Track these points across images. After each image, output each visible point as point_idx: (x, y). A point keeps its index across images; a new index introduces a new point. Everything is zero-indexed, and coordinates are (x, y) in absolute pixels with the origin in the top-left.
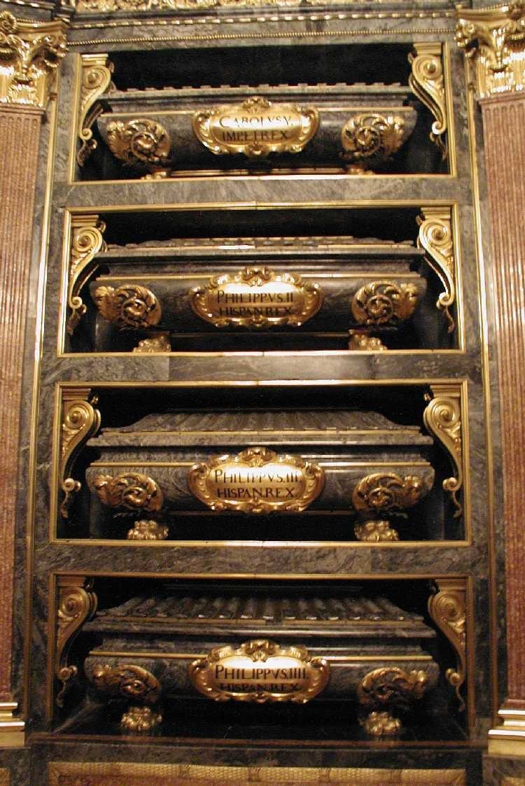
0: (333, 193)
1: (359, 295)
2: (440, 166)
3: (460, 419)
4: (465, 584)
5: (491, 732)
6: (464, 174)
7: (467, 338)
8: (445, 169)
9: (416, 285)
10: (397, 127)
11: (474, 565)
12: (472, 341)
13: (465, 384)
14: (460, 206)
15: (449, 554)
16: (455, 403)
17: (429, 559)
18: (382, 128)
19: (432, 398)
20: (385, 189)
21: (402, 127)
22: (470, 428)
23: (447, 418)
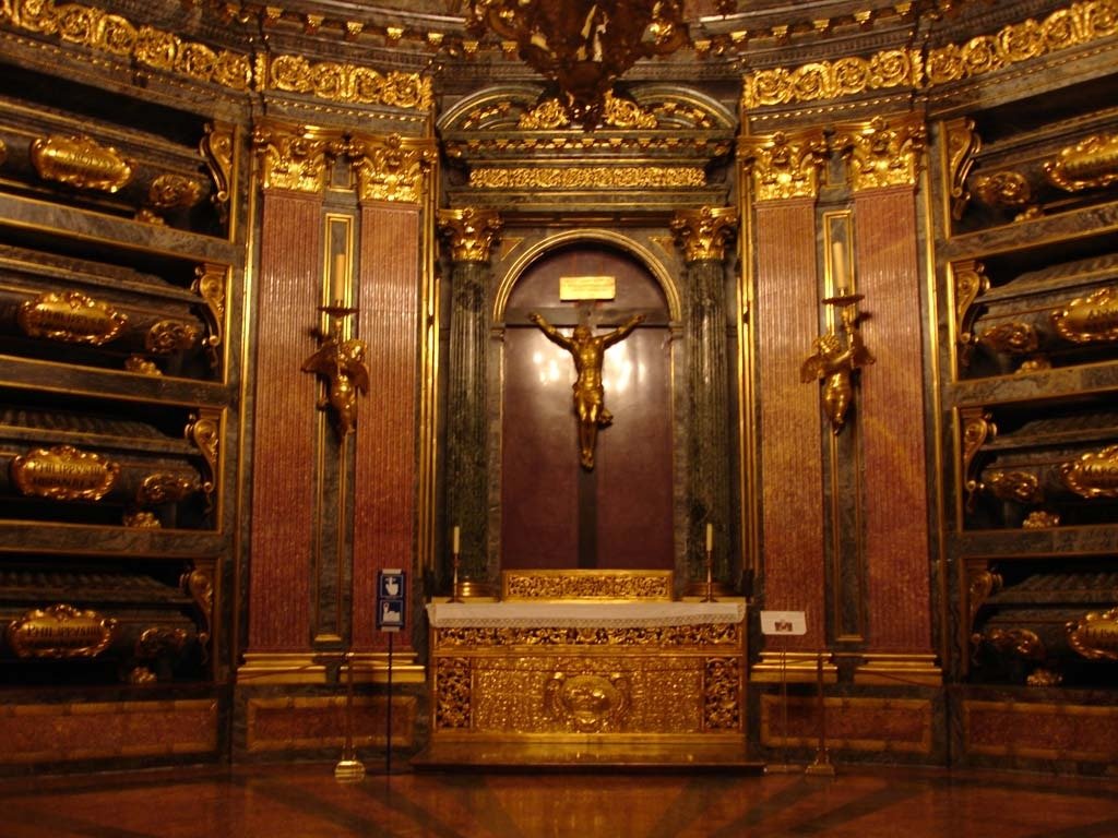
0: (141, 238)
1: (154, 329)
2: (223, 232)
3: (218, 437)
4: (215, 564)
5: (240, 669)
6: (241, 242)
7: (229, 375)
8: (226, 236)
9: (197, 328)
10: (195, 192)
11: (222, 550)
12: (233, 378)
13: (225, 411)
14: (234, 269)
15: (205, 540)
16: (214, 424)
17: (192, 543)
18: (184, 189)
19: (198, 419)
20: (180, 243)
21: (199, 192)
22: (227, 445)
23: (208, 436)
